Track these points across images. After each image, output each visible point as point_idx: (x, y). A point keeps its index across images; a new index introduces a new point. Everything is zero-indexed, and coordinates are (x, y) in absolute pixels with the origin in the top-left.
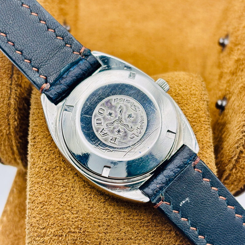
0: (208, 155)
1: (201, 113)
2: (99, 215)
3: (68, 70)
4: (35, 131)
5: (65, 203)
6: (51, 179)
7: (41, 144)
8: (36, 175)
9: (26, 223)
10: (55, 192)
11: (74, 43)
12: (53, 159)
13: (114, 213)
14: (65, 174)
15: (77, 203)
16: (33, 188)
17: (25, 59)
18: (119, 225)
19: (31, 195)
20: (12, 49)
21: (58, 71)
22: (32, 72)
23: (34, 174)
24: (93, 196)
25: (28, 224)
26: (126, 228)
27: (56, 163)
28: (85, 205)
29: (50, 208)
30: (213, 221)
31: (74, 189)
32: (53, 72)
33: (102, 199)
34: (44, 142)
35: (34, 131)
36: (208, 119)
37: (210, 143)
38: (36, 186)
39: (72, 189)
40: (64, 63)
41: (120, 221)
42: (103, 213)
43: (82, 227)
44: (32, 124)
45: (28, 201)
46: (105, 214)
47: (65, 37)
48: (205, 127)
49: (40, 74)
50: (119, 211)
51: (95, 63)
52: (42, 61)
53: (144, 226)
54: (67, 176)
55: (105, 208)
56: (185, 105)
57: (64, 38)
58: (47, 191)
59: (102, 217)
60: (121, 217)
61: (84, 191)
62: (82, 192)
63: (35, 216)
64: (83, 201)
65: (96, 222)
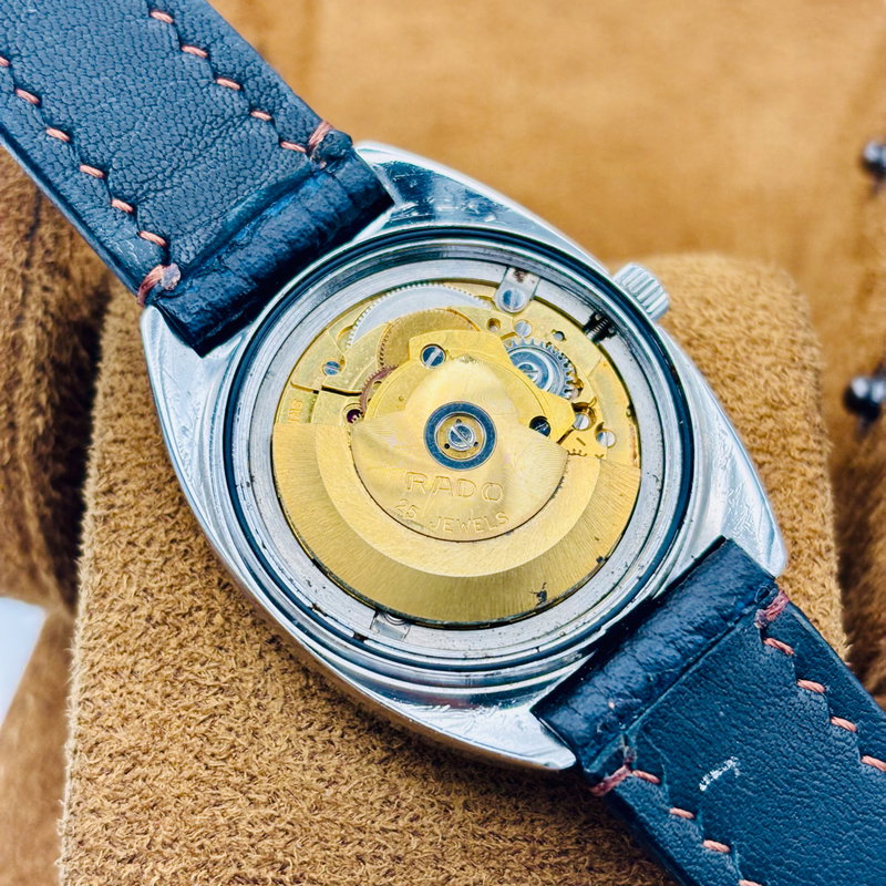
0: (814, 585)
1: (790, 416)
2: (359, 813)
3: (256, 214)
4: (115, 460)
5: (224, 760)
6: (171, 658)
7: (136, 516)
8: (110, 640)
9: (60, 834)
10: (183, 713)
11: (285, 105)
12: (183, 575)
13: (423, 806)
14: (229, 638)
15: (275, 760)
16: (96, 694)
17: (84, 161)
18: (439, 856)
19: (86, 722)
20: (32, 122)
21: (216, 215)
22: (110, 218)
23: (100, 636)
24: (339, 732)
25: (70, 838)
26: (471, 872)
27: (193, 593)
28: (305, 770)
29: (163, 776)
30: (832, 859)
31: (264, 702)
32: (197, 222)
33: (375, 749)
34: (150, 507)
35: (108, 462)
36: (819, 442)
37: (825, 539)
38: (109, 683)
39: (254, 702)
40: (242, 187)
41: (445, 843)
42: (377, 805)
43: (288, 859)
44: (102, 435)
45: (71, 743)
46: (387, 808)
47: (250, 82)
48: (804, 475)
49: (140, 224)
50: (445, 798)
51: (368, 191)
52: (150, 175)
53: (544, 865)
54: (236, 648)
55: (385, 786)
56: (728, 381)
57: (245, 86)
58: (153, 705)
59: (373, 822)
60: (451, 826)
61: (304, 711)
62: (293, 717)
63: (98, 805)
64: (299, 753)
65: (348, 843)
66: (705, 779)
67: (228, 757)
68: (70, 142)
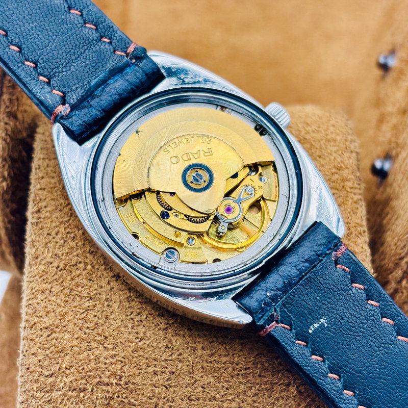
0: (358, 248)
1: (345, 173)
2: (155, 352)
3: (104, 82)
4: (41, 197)
6: (68, 285)
7: (51, 222)
8: (40, 278)
9: (18, 365)
10: (74, 309)
11: (116, 35)
12: (72, 248)
13: (183, 349)
14: (94, 276)
15: (116, 329)
16: (34, 301)
18: (191, 371)
19: (30, 314)
20: (3, 43)
21: (86, 83)
22: (39, 84)
23: (35, 276)
24: (145, 317)
25: (23, 367)
26: (206, 379)
28: (129, 334)
29: (65, 338)
30: (370, 364)
31: (111, 304)
32: (77, 86)
33: (161, 323)
34: (57, 218)
35: (38, 198)
36: (359, 185)
37: (362, 227)
38: (40, 297)
39: (106, 304)
40: (98, 70)
41: (194, 365)
42: (163, 349)
43: (123, 374)
44: (35, 187)
45: (23, 324)
46: (167, 350)
47: (101, 25)
48: (352, 199)
50: (193, 345)
51: (154, 72)
52: (56, 66)
53: (239, 374)
54: (97, 280)
55: (166, 340)
56: (318, 158)
57: (98, 27)
58: (60, 306)
59: (161, 357)
60: (196, 358)
61: (129, 307)
62: (124, 310)
63: (35, 351)
64: (127, 326)
65: (150, 366)
66: (311, 327)
67: (94, 329)
68: (20, 52)
